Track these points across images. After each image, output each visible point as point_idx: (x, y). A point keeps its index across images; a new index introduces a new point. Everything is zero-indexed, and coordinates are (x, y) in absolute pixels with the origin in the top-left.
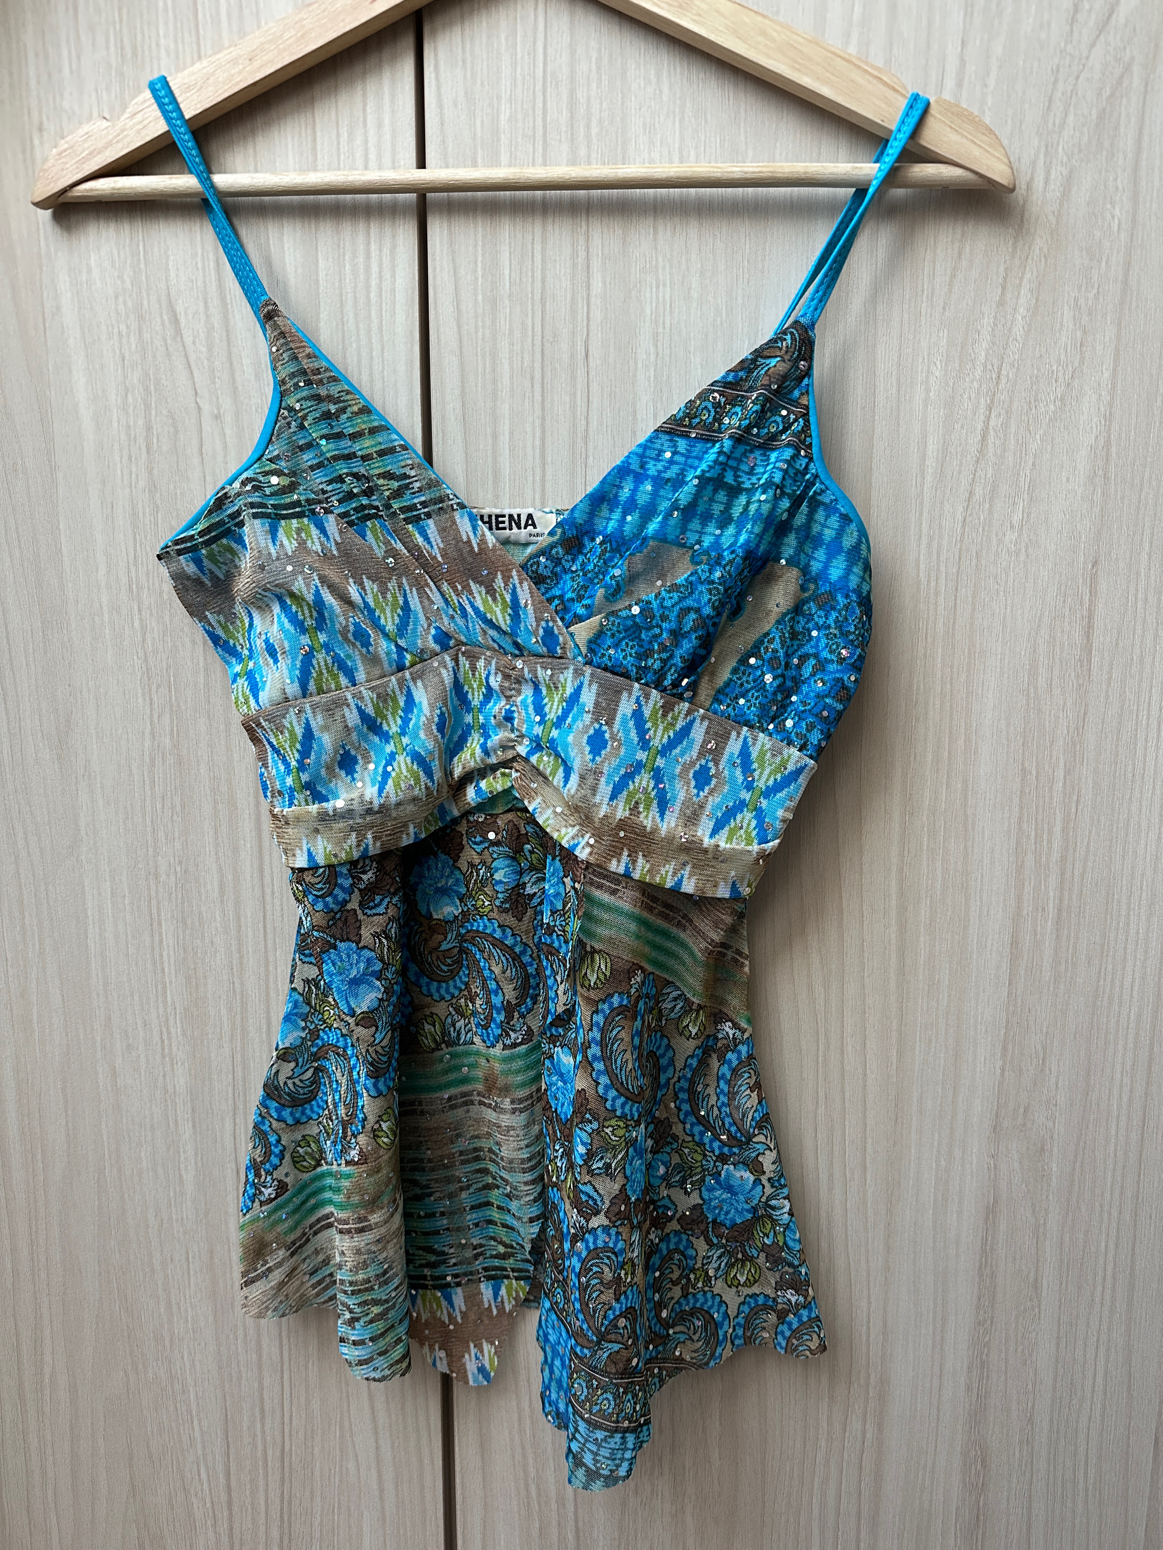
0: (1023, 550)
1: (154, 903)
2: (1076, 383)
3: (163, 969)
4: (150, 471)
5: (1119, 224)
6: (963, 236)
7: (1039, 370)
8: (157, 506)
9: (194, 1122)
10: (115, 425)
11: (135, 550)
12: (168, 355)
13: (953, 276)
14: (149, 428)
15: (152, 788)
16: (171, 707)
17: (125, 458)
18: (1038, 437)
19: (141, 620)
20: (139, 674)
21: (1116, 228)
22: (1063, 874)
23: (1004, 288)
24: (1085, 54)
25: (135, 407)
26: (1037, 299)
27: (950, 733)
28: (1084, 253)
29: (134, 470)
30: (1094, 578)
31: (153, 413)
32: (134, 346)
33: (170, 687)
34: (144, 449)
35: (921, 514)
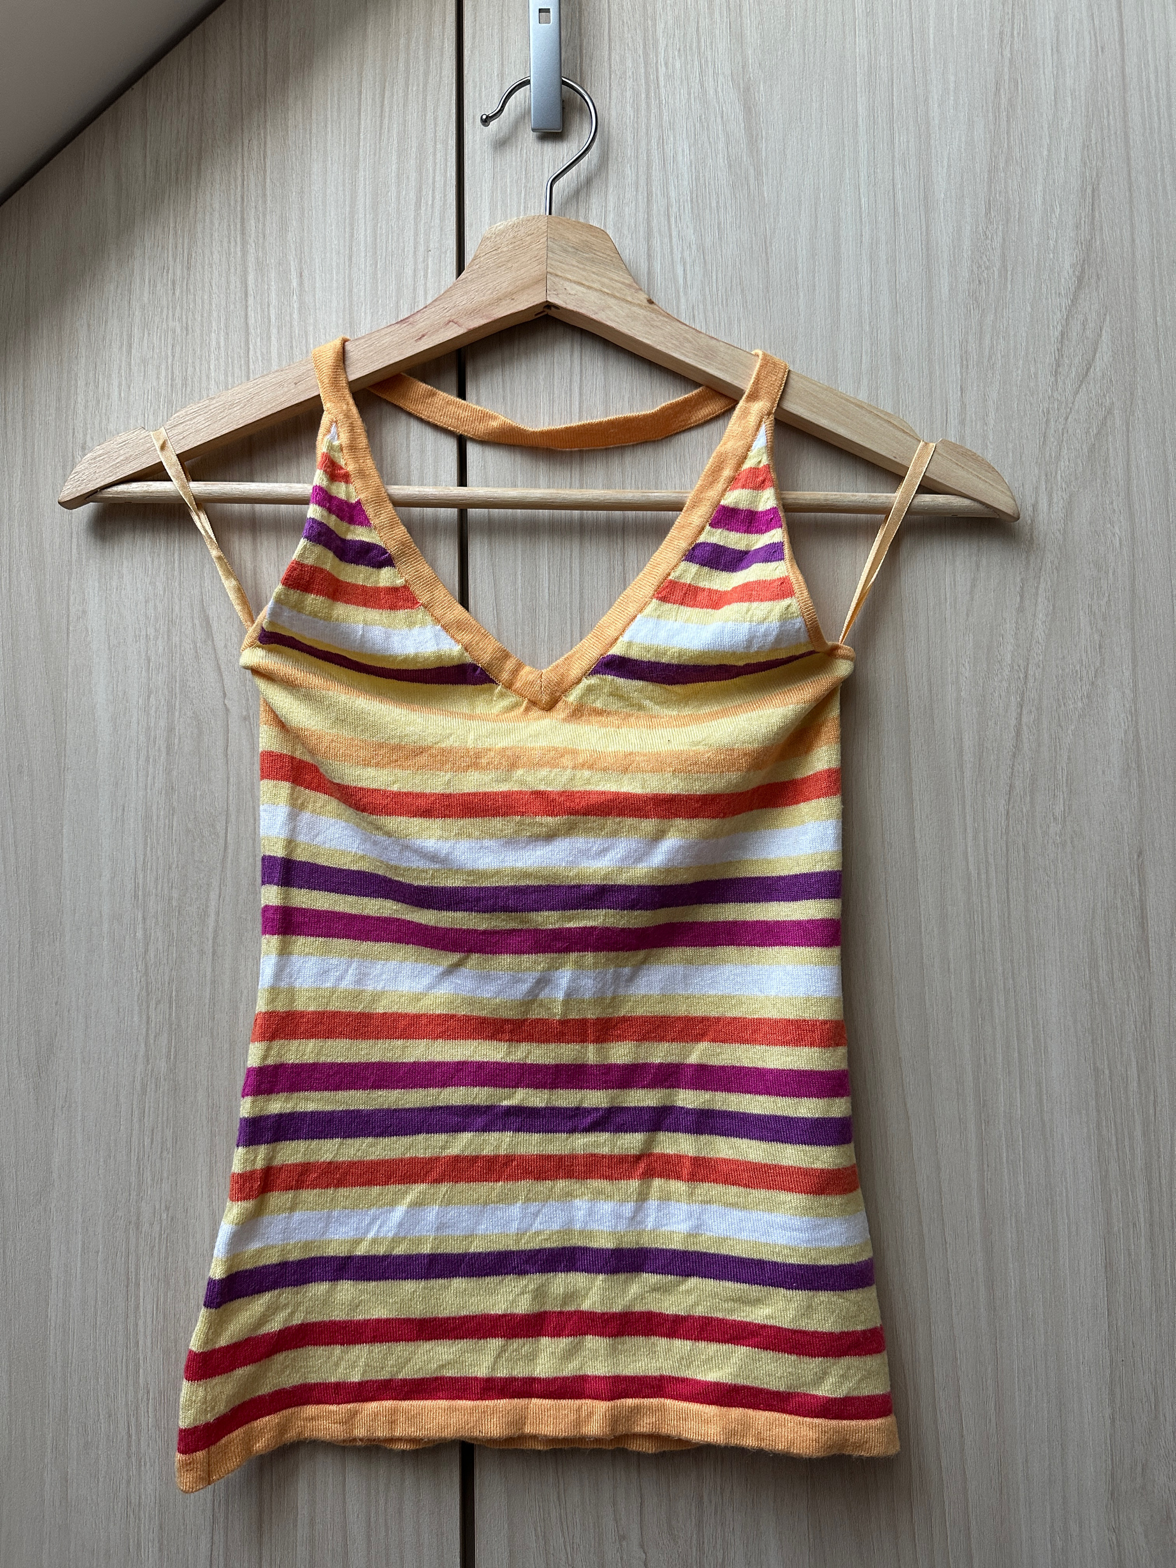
0: (1069, 841)
1: (132, 1258)
2: (1099, 682)
3: (137, 1342)
4: (168, 772)
5: (1120, 539)
6: (978, 551)
7: (1063, 670)
8: (174, 809)
9: (161, 1544)
10: (134, 726)
11: (145, 855)
12: (197, 657)
13: (973, 586)
14: (171, 729)
15: (141, 1120)
16: (171, 1025)
17: (142, 759)
18: (1070, 732)
19: (145, 930)
20: (137, 989)
21: (1118, 544)
22: (1149, 1183)
23: (1022, 597)
24: (1070, 399)
25: (157, 708)
26: (1054, 606)
27: (1018, 1031)
28: (1092, 565)
29: (151, 770)
30: (1141, 868)
31: (177, 714)
32: (161, 648)
33: (170, 1003)
34: (163, 750)
35: (964, 808)
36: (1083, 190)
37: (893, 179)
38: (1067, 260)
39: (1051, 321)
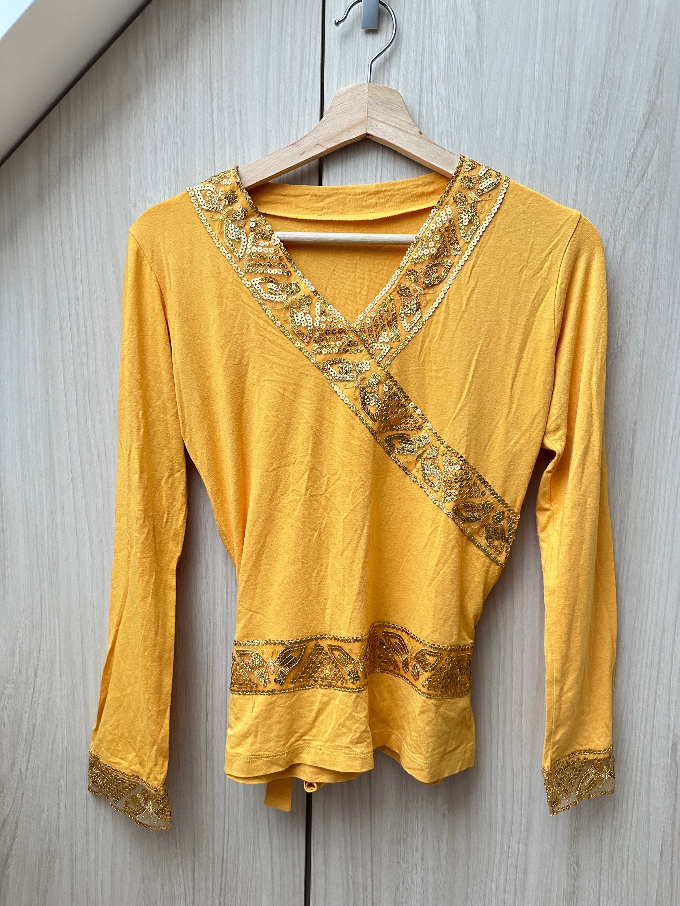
2: (627, 340)
5: (647, 268)
24: (632, 191)
36: (655, 70)
37: (553, 62)
38: (641, 111)
39: (628, 147)
